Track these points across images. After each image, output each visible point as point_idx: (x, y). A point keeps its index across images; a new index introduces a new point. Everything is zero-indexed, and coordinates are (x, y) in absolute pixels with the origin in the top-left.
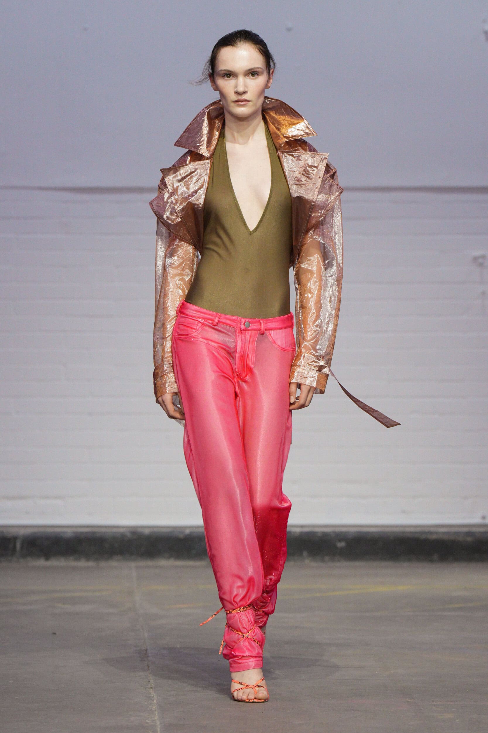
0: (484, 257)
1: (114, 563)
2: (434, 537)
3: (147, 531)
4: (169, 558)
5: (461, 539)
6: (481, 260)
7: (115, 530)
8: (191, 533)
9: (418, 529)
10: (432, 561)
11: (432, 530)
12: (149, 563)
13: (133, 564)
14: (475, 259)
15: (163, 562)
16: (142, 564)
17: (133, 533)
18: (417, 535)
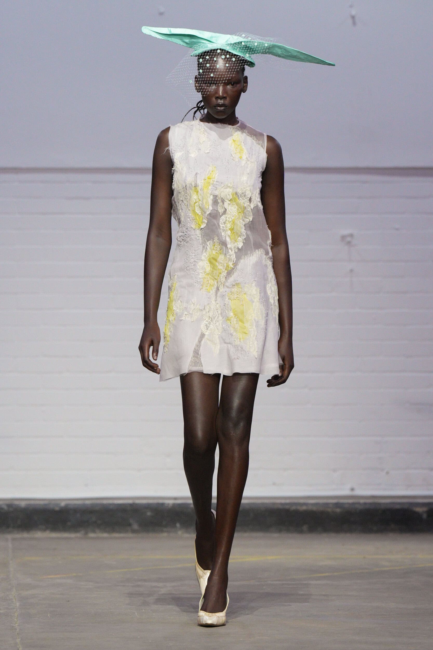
0: (351, 235)
2: (304, 508)
3: (23, 504)
4: (45, 530)
5: (329, 510)
6: (349, 239)
8: (67, 505)
9: (288, 501)
10: (301, 532)
11: (302, 501)
12: (25, 535)
13: (9, 536)
14: (343, 237)
15: (39, 534)
16: (18, 536)
17: (9, 506)
18: (287, 507)
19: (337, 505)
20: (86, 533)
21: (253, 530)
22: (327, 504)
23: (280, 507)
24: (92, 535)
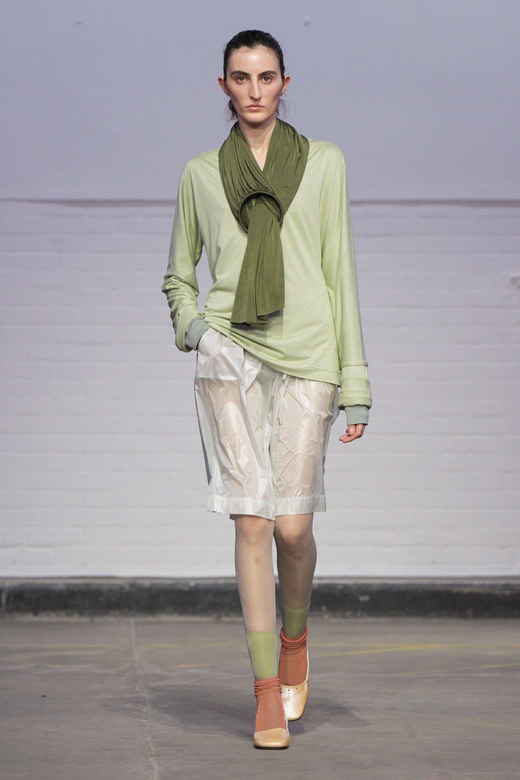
1: (110, 619)
2: (468, 590)
3: (147, 583)
4: (172, 613)
5: (497, 592)
7: (111, 582)
8: (197, 585)
9: (450, 582)
10: (464, 617)
11: (466, 582)
12: (150, 619)
13: (132, 620)
14: (514, 280)
15: (165, 618)
16: (142, 619)
17: (132, 585)
18: (449, 589)
19: (507, 587)
20: (219, 617)
21: (410, 614)
22: (495, 586)
23: (442, 588)
24: (225, 619)
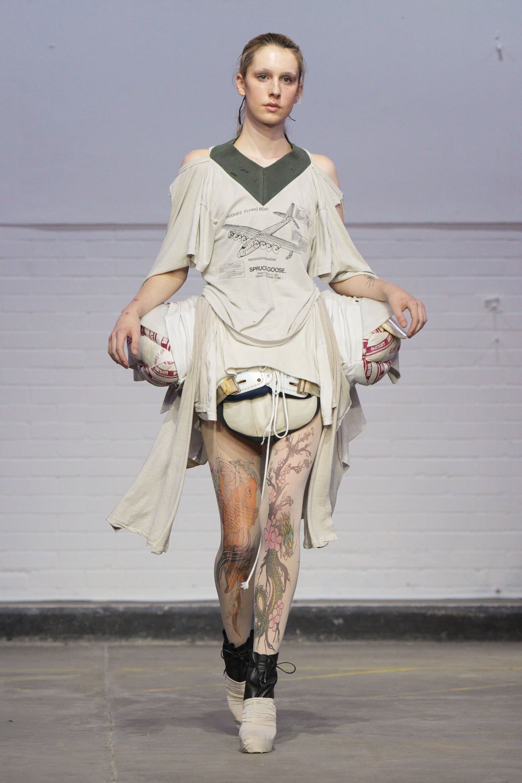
0: (497, 300)
1: (84, 643)
2: (443, 612)
3: (121, 607)
4: (146, 637)
5: (472, 615)
6: (494, 305)
7: (85, 606)
8: (171, 609)
9: (424, 605)
10: (439, 640)
11: (440, 605)
12: (124, 643)
13: (106, 644)
14: (488, 303)
15: (139, 642)
16: (117, 644)
17: (105, 609)
18: (423, 611)
19: (480, 609)
20: (193, 641)
21: (385, 638)
22: (469, 608)
23: (416, 611)
24: (200, 643)
